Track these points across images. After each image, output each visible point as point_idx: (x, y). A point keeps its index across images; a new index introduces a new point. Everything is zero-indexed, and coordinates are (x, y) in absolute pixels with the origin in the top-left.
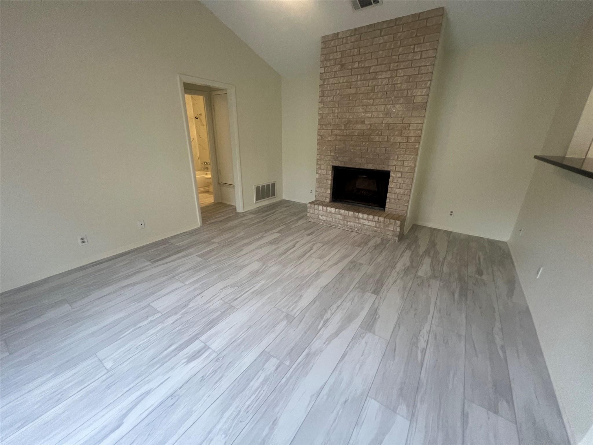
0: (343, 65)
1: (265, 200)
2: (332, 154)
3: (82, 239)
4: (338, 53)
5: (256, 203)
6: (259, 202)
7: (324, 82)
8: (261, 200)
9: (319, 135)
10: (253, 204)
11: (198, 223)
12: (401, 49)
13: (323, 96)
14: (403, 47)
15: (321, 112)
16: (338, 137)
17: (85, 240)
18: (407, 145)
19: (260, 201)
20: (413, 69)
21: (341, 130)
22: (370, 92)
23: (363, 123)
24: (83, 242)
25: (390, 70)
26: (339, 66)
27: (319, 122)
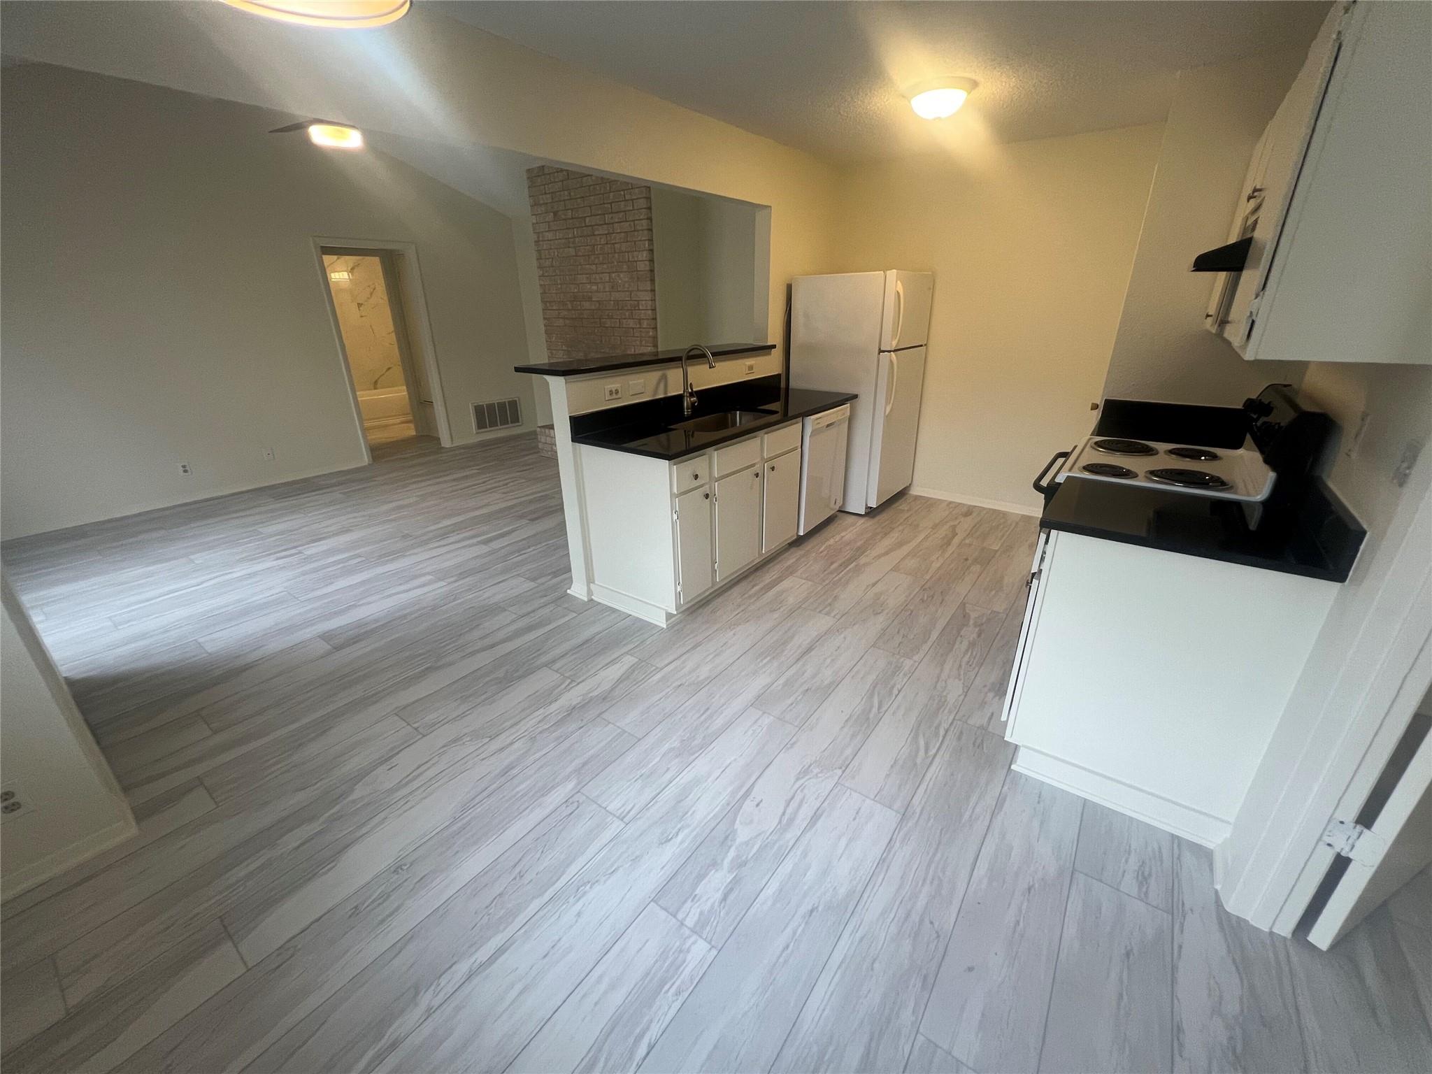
0: (555, 214)
1: (498, 429)
2: (564, 348)
3: (184, 467)
4: (548, 196)
5: (477, 433)
6: (482, 432)
7: (538, 237)
8: (489, 429)
9: (545, 319)
10: (470, 434)
11: (365, 460)
12: (612, 194)
13: (541, 259)
14: (614, 192)
15: (542, 283)
16: (567, 322)
17: (187, 468)
18: (641, 331)
19: (486, 430)
20: (628, 223)
21: (569, 310)
22: (590, 253)
23: (590, 299)
24: (185, 471)
25: (605, 224)
26: (552, 214)
27: (542, 298)
